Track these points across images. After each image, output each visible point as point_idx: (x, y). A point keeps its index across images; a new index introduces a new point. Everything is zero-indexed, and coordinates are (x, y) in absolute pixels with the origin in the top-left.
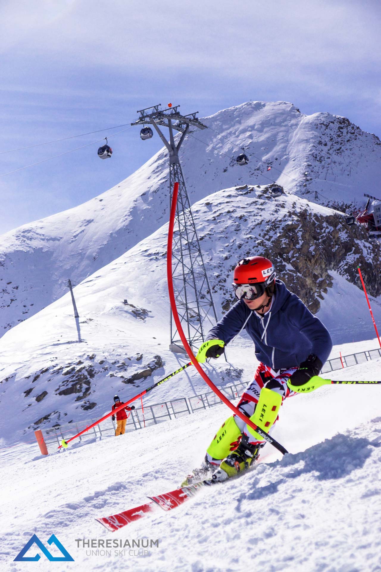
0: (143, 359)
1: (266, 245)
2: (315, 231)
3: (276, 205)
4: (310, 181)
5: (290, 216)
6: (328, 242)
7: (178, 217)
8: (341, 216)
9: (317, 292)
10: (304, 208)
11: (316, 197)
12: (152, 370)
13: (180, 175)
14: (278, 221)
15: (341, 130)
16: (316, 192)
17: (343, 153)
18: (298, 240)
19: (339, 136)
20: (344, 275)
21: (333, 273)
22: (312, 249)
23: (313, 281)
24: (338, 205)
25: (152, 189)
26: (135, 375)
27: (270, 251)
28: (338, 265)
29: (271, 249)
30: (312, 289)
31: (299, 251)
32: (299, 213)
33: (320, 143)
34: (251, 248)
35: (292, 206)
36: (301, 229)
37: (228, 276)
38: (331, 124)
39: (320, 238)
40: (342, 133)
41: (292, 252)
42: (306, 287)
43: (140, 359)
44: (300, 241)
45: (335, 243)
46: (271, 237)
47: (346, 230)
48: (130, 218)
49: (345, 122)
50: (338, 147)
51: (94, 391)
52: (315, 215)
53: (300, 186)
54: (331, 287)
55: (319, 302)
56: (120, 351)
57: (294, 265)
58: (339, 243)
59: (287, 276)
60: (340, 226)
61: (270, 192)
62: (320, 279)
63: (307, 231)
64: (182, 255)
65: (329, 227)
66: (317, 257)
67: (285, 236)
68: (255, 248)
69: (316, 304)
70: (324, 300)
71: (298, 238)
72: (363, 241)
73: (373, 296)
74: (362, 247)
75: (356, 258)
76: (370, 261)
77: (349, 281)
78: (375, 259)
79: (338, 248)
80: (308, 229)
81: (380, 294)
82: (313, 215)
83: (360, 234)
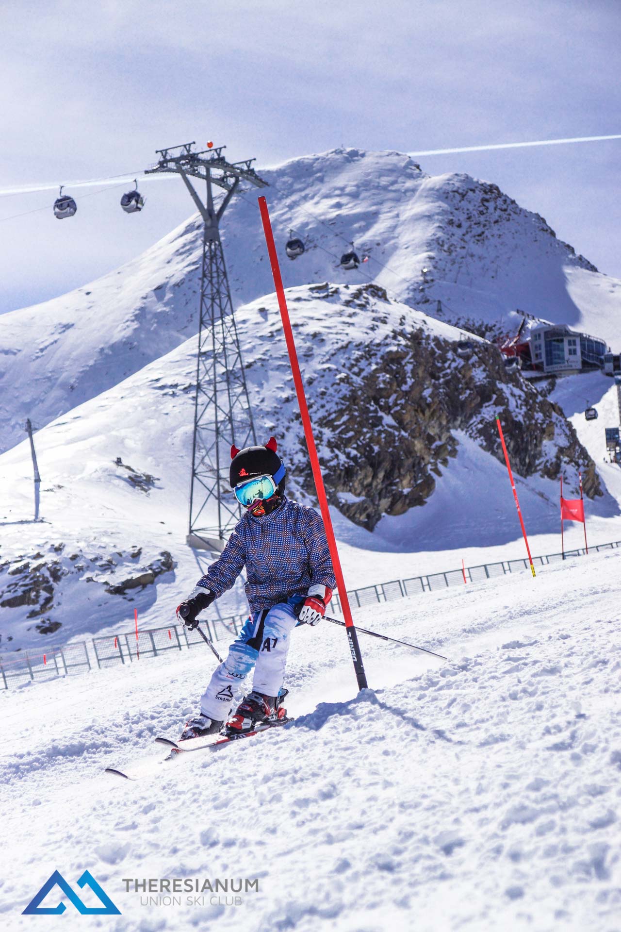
0: (142, 556)
1: (353, 382)
2: (434, 364)
3: (374, 319)
4: (430, 284)
5: (394, 338)
6: (453, 383)
7: (213, 329)
8: (478, 342)
9: (431, 463)
10: (418, 327)
11: (439, 310)
12: (156, 574)
13: (219, 260)
14: (374, 345)
15: (486, 204)
16: (439, 302)
17: (486, 242)
18: (406, 378)
19: (482, 213)
20: (476, 438)
21: (458, 434)
22: (427, 393)
23: (426, 445)
24: (474, 325)
25: (173, 281)
26: (128, 581)
27: (360, 393)
28: (467, 423)
29: (361, 389)
30: (423, 459)
31: (406, 396)
32: (409, 334)
33: (451, 222)
34: (329, 385)
35: (399, 321)
36: (412, 360)
37: (288, 429)
38: (470, 193)
39: (441, 375)
40: (487, 208)
41: (394, 396)
42: (414, 455)
43: (136, 556)
44: (408, 379)
45: (464, 386)
46: (361, 370)
47: (484, 366)
48: (135, 325)
49: (492, 191)
50: (479, 230)
51: (59, 604)
52: (436, 339)
53: (414, 290)
54: (454, 456)
55: (433, 481)
56: (105, 540)
57: (398, 417)
58: (472, 386)
59: (383, 435)
60: (475, 358)
61: (365, 298)
62: (438, 443)
63: (420, 364)
64: (215, 391)
65: (457, 359)
66: (434, 407)
67: (384, 369)
68: (335, 387)
69: (429, 484)
70: (442, 478)
71: (405, 373)
72: (510, 385)
73: (522, 475)
74: (508, 395)
75: (498, 412)
76: (520, 418)
77: (486, 448)
78: (529, 416)
79: (470, 394)
80: (422, 360)
81: (532, 473)
82: (432, 338)
83: (506, 374)
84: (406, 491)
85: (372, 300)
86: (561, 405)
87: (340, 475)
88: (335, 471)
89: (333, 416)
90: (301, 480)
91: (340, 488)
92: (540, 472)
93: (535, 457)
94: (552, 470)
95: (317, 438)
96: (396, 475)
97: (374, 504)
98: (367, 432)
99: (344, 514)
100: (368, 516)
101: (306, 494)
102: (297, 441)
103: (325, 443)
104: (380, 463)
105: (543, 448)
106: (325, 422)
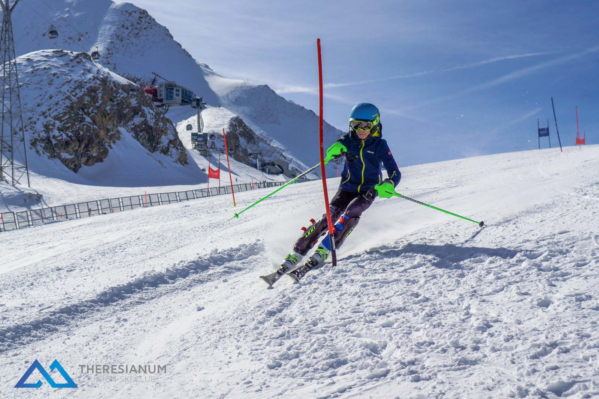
1: (72, 100)
2: (112, 94)
3: (84, 70)
4: (111, 55)
5: (94, 80)
6: (121, 104)
8: (134, 86)
9: (107, 142)
10: (106, 75)
11: (115, 68)
13: (10, 33)
14: (84, 82)
15: (141, 19)
16: (115, 64)
17: (139, 38)
19: (138, 23)
20: (130, 132)
21: (122, 129)
22: (108, 108)
23: (106, 133)
24: (131, 77)
27: (75, 105)
28: (126, 124)
29: (75, 103)
30: (104, 140)
31: (98, 109)
32: (101, 79)
33: (123, 26)
34: (60, 100)
35: (97, 72)
36: (102, 92)
37: (38, 119)
38: (133, 13)
39: (115, 100)
40: (141, 21)
41: (92, 108)
42: (99, 137)
44: (99, 101)
45: (126, 107)
46: (77, 94)
47: (136, 98)
49: (144, 13)
50: (137, 31)
52: (114, 82)
54: (119, 140)
55: (108, 151)
57: (93, 119)
58: (130, 107)
59: (85, 127)
61: (80, 59)
62: (112, 133)
65: (123, 93)
66: (111, 115)
67: (88, 94)
68: (63, 101)
69: (106, 152)
70: (112, 150)
71: (98, 98)
72: (148, 108)
73: (151, 151)
74: (147, 113)
75: (141, 120)
76: (152, 124)
77: (134, 137)
78: (156, 123)
79: (129, 111)
80: (107, 92)
81: (156, 151)
82: (112, 82)
83: (147, 103)
84: (94, 155)
85: (84, 60)
86: (171, 119)
87: (62, 144)
88: (60, 142)
89: (61, 115)
90: (43, 145)
91: (62, 150)
92: (159, 151)
93: (158, 143)
94: (165, 151)
95: (52, 125)
96: (90, 146)
97: (78, 160)
98: (78, 125)
99: (63, 163)
100: (75, 165)
101: (45, 152)
102: (42, 126)
103: (56, 128)
104: (83, 140)
105: (162, 140)
106: (57, 118)
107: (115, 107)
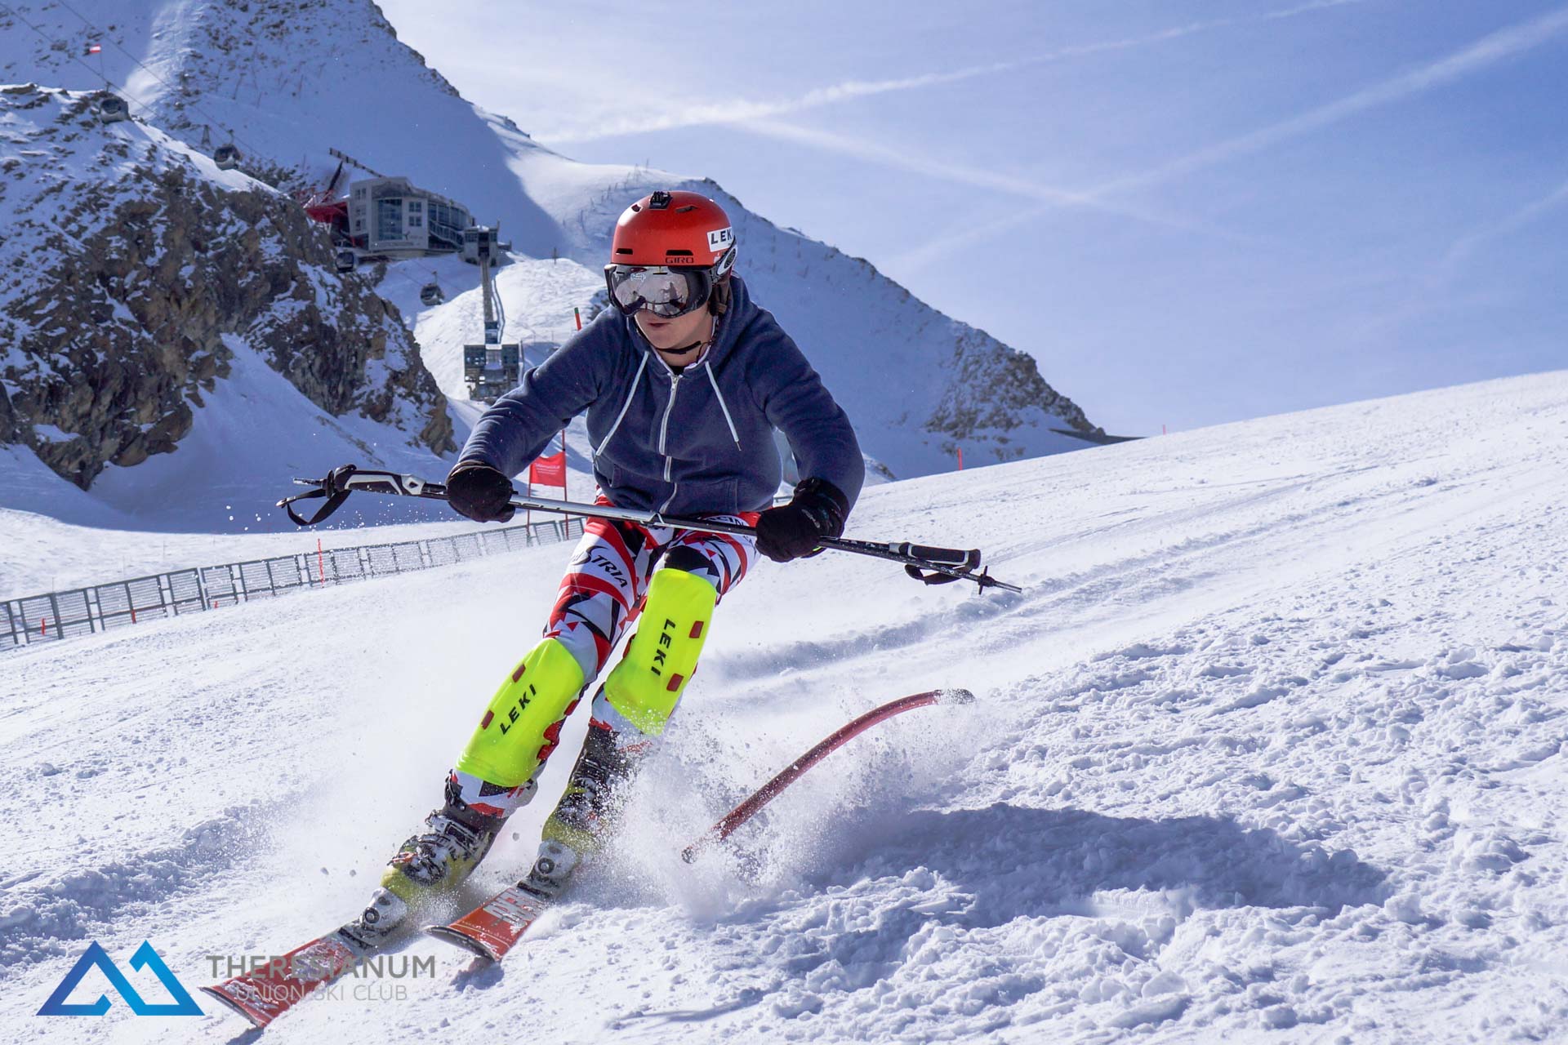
1: (68, 247)
2: (199, 227)
3: (106, 148)
4: (193, 98)
5: (138, 180)
6: (228, 258)
8: (268, 195)
9: (187, 385)
10: (177, 165)
11: (206, 140)
14: (105, 190)
16: (206, 127)
17: (286, 37)
18: (153, 246)
20: (261, 349)
21: (233, 341)
22: (186, 272)
23: (180, 355)
24: (260, 168)
27: (78, 265)
28: (248, 323)
29: (79, 258)
30: (175, 377)
31: (152, 274)
32: (162, 175)
34: (28, 250)
35: (146, 154)
36: (164, 218)
39: (210, 246)
41: (134, 274)
42: (160, 369)
44: (157, 249)
45: (246, 265)
46: (82, 229)
47: (279, 235)
50: (276, 17)
52: (205, 186)
53: (168, 105)
54: (225, 377)
55: (190, 413)
57: (137, 309)
58: (258, 266)
59: (113, 336)
60: (265, 222)
61: (93, 112)
62: (200, 353)
63: (178, 225)
65: (236, 221)
66: (196, 295)
67: (121, 229)
68: (39, 253)
69: (182, 418)
70: (203, 410)
71: (153, 239)
72: (319, 268)
73: (330, 412)
74: (316, 284)
75: (297, 310)
76: (333, 322)
77: (273, 366)
78: (347, 318)
79: (255, 278)
80: (180, 219)
81: (348, 409)
82: (198, 184)
83: (313, 249)
84: (145, 428)
85: (105, 117)
86: (396, 303)
87: (39, 396)
88: (31, 389)
89: (34, 300)
91: (39, 416)
92: (360, 410)
93: (353, 384)
94: (379, 408)
95: (5, 334)
96: (130, 401)
97: (92, 446)
98: (87, 330)
99: (43, 459)
100: (82, 465)
103: (17, 343)
104: (105, 381)
105: (367, 372)
106: (19, 310)
107: (209, 269)
